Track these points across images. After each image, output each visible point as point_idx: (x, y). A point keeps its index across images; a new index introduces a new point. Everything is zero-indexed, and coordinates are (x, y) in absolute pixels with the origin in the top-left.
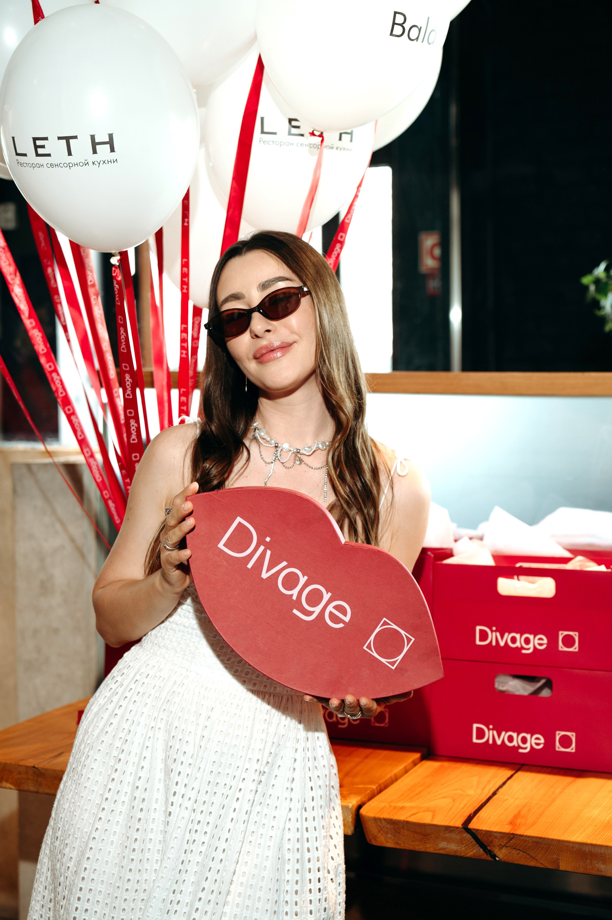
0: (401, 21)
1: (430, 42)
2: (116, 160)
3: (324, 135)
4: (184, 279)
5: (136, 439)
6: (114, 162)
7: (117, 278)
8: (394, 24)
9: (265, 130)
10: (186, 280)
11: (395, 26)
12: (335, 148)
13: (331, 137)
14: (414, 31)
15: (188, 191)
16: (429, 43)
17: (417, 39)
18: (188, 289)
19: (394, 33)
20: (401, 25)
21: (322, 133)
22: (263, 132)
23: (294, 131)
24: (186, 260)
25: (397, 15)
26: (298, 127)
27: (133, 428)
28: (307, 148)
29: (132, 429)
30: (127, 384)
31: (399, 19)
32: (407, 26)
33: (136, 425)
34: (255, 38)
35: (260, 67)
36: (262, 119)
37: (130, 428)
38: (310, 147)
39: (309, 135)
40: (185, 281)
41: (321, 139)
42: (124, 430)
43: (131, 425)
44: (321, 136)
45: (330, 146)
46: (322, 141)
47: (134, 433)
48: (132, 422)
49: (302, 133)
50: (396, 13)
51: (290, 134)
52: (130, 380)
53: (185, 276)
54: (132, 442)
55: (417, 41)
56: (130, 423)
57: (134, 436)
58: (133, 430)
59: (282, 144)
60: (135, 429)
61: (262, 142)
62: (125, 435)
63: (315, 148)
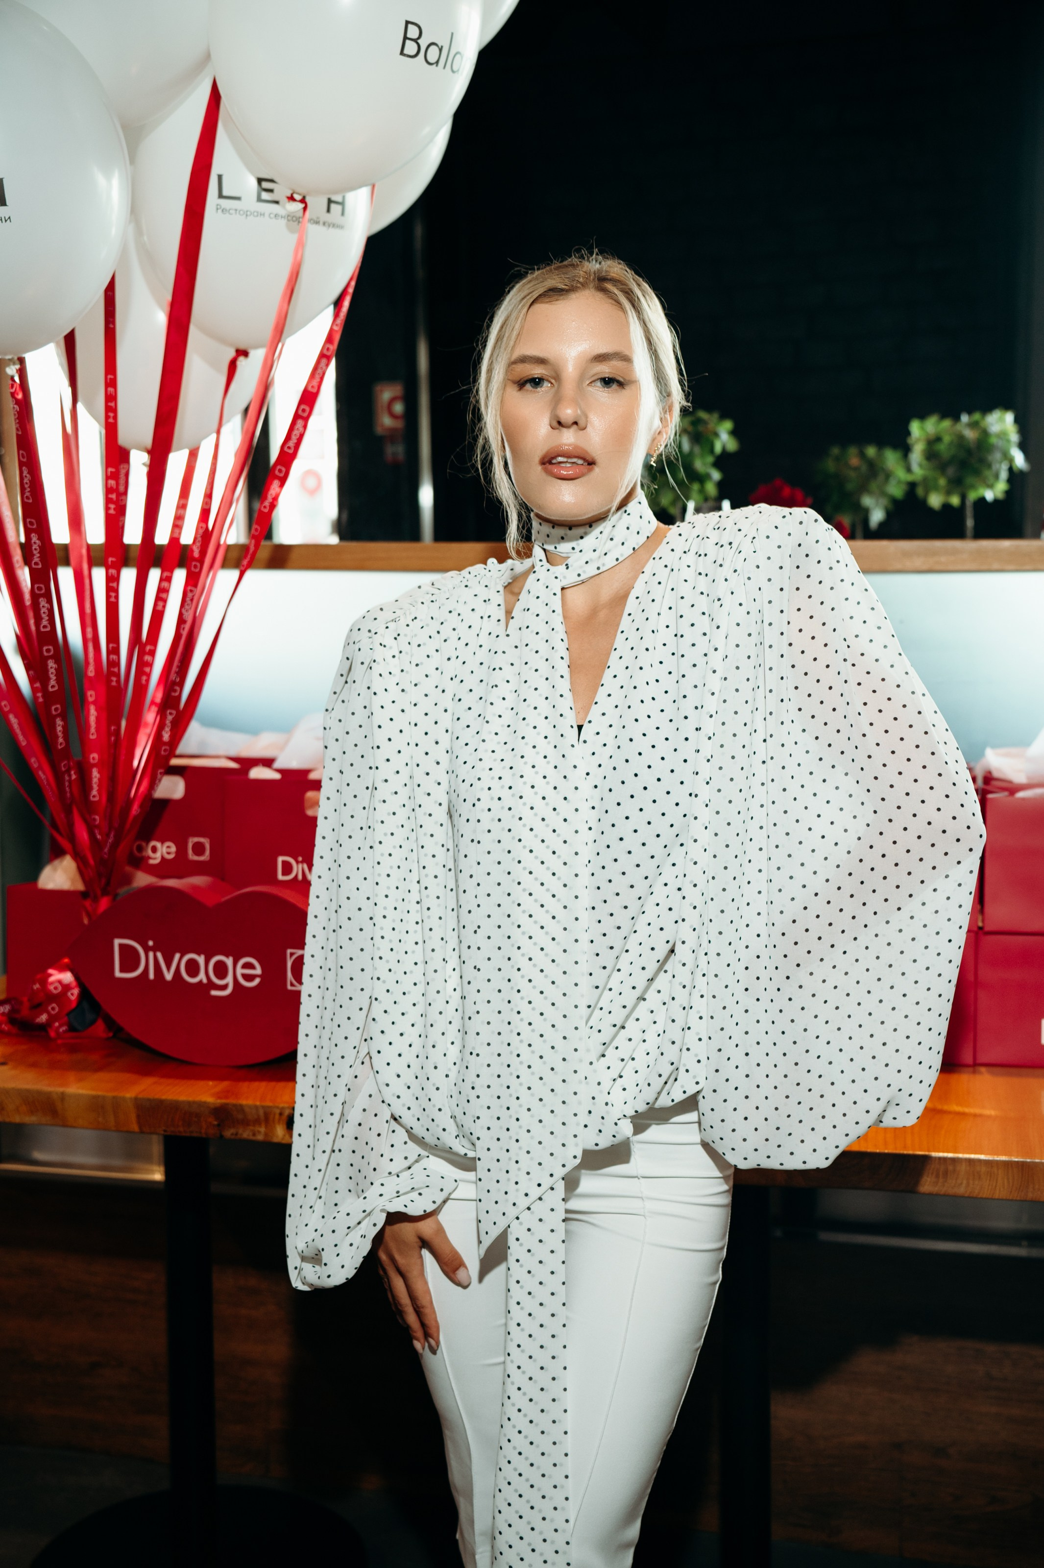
0: (416, 36)
1: (455, 68)
2: (9, 218)
3: (308, 200)
4: (110, 404)
5: (49, 626)
6: (6, 221)
7: (16, 396)
8: (405, 38)
9: (225, 193)
10: (112, 404)
11: (408, 42)
12: (321, 223)
13: (317, 204)
14: (433, 51)
15: (113, 278)
16: (453, 71)
17: (437, 62)
18: (115, 418)
19: (405, 52)
20: (415, 41)
21: (304, 197)
22: (221, 196)
23: (265, 196)
24: (112, 377)
25: (410, 26)
26: (270, 191)
27: (44, 611)
28: (283, 222)
29: (42, 612)
30: (34, 548)
31: (413, 32)
32: (423, 43)
33: (47, 605)
34: (208, 57)
35: (215, 97)
36: (220, 177)
37: (40, 610)
38: (288, 220)
39: (286, 200)
40: (111, 407)
41: (303, 205)
42: (31, 614)
43: (41, 606)
44: (303, 201)
45: (315, 219)
46: (305, 209)
47: (45, 617)
48: (43, 602)
49: (276, 199)
50: (407, 23)
51: (259, 199)
52: (37, 542)
53: (111, 399)
54: (42, 630)
55: (437, 66)
56: (39, 604)
57: (45, 622)
58: (44, 613)
59: (248, 213)
60: (46, 611)
61: (220, 211)
62: (32, 622)
63: (294, 221)
